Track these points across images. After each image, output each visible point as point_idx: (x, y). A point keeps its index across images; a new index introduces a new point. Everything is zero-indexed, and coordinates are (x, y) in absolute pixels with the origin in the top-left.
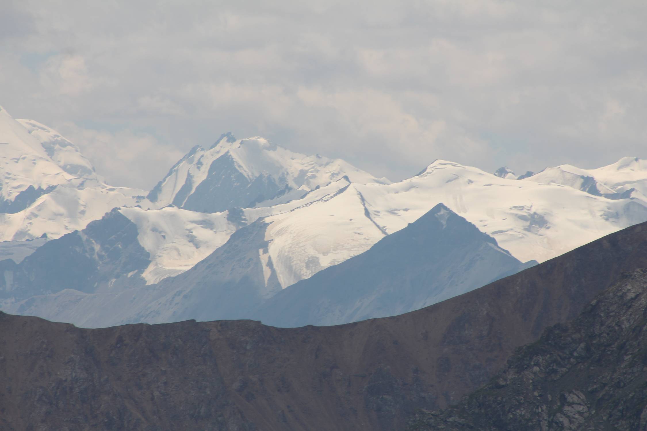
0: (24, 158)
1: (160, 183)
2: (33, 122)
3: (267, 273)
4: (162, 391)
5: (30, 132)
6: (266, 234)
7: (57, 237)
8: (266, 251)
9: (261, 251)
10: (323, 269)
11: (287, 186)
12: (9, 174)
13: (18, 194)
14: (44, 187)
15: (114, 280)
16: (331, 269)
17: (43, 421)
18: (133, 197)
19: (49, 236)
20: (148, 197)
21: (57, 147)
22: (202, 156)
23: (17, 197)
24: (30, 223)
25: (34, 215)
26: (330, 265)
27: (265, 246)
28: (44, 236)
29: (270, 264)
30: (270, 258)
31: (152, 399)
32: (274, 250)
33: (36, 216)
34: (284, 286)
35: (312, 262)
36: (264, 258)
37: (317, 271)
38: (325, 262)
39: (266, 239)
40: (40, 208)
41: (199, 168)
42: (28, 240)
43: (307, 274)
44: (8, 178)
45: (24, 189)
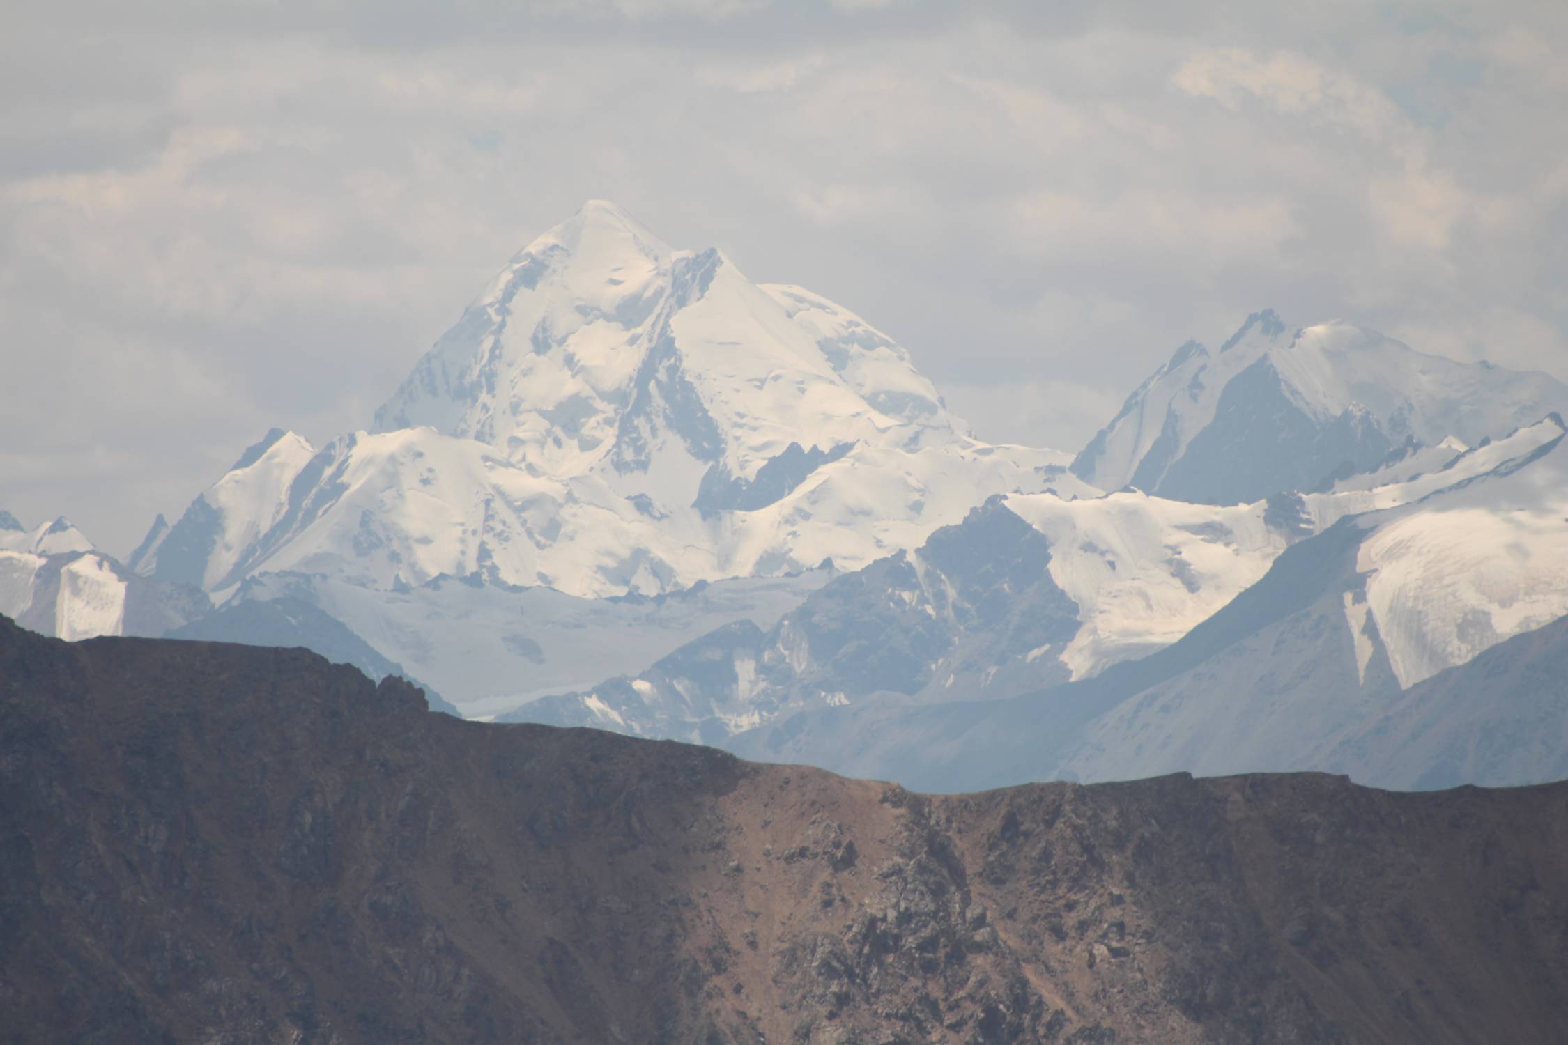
0: (776, 378)
1: (1102, 435)
2: (797, 290)
3: (1364, 650)
4: (1115, 944)
5: (790, 316)
6: (1361, 555)
7: (857, 567)
8: (1360, 598)
9: (1348, 597)
10: (1500, 641)
11: (1409, 439)
12: (741, 416)
13: (765, 463)
14: (825, 448)
15: (993, 670)
16: (1521, 641)
17: (832, 1016)
18: (1037, 469)
19: (838, 563)
20: (1074, 468)
21: (855, 349)
22: (1203, 368)
23: (761, 472)
24: (794, 534)
25: (801, 514)
26: (1517, 631)
27: (1358, 584)
28: (827, 564)
29: (1370, 629)
30: (1369, 613)
31: (1091, 965)
32: (1379, 594)
33: (807, 516)
34: (1406, 683)
35: (1473, 622)
36: (1355, 617)
37: (1486, 647)
38: (1506, 624)
39: (1360, 569)
40: (815, 497)
41: (1194, 398)
42: (788, 575)
43: (1461, 653)
44: (741, 426)
45: (778, 452)
